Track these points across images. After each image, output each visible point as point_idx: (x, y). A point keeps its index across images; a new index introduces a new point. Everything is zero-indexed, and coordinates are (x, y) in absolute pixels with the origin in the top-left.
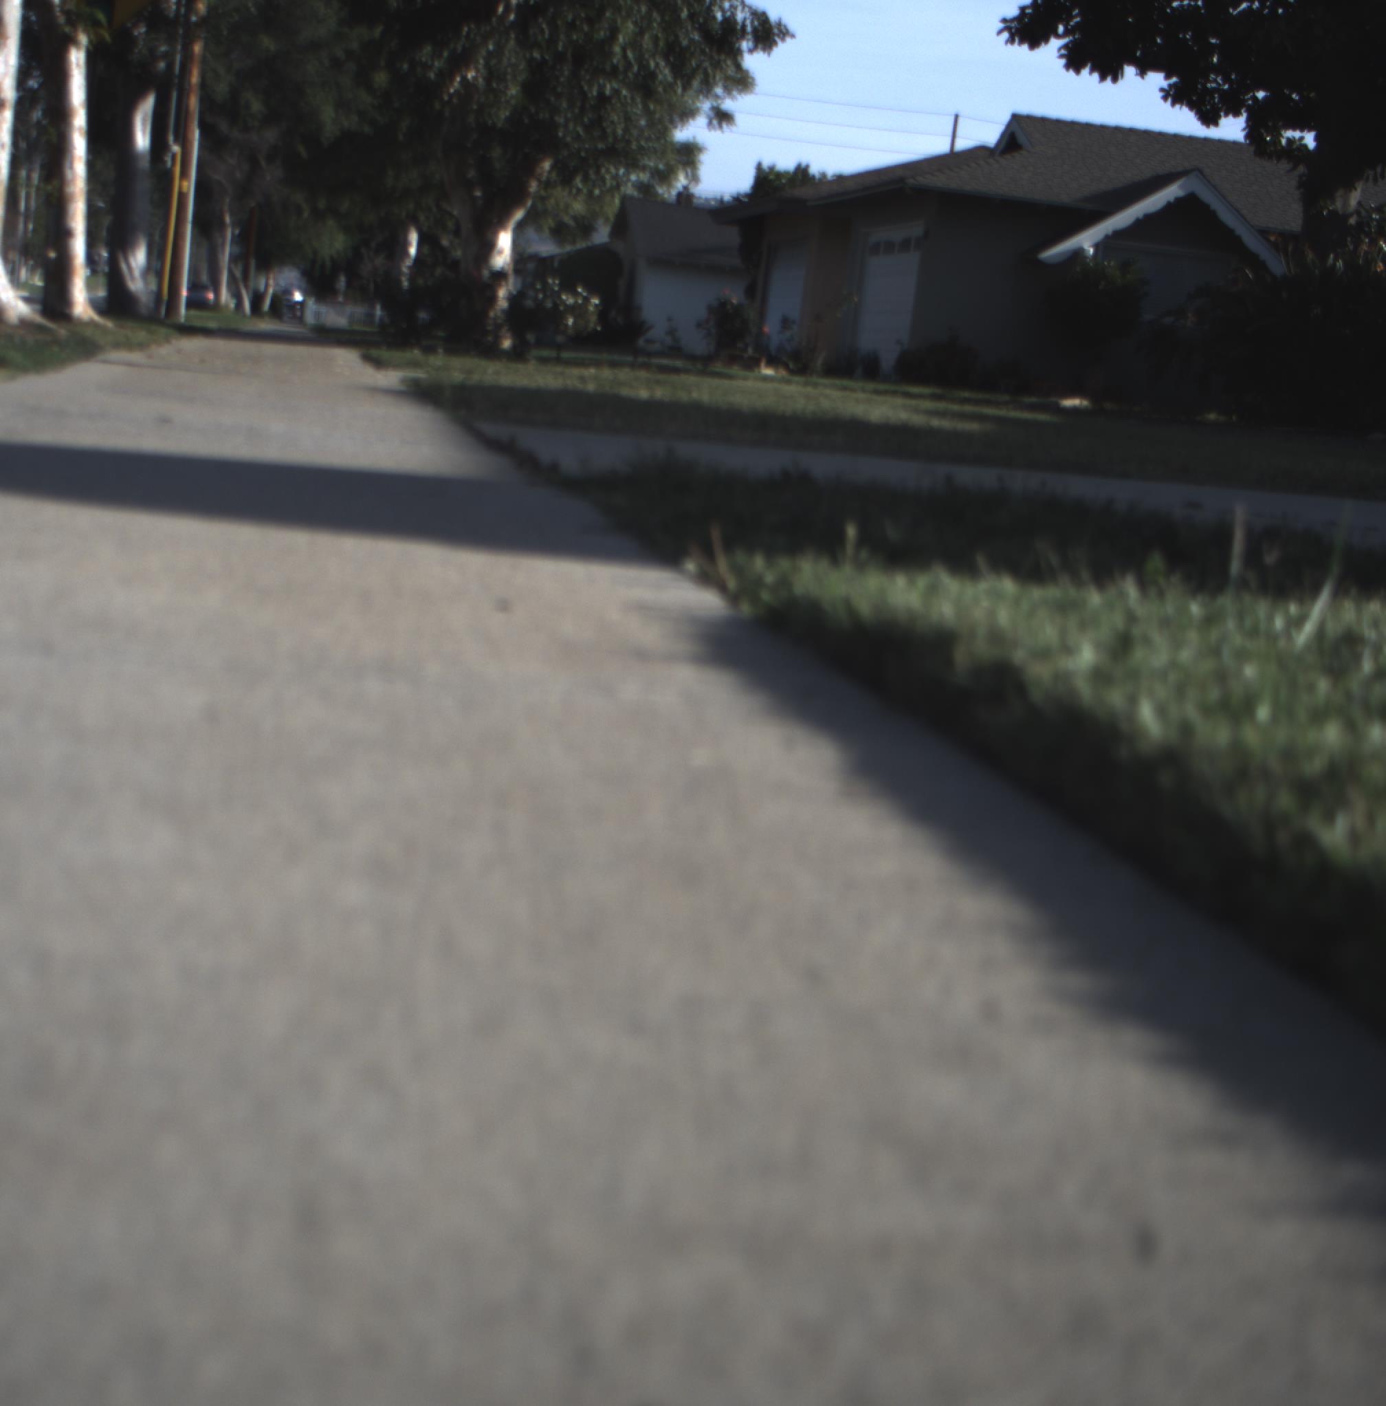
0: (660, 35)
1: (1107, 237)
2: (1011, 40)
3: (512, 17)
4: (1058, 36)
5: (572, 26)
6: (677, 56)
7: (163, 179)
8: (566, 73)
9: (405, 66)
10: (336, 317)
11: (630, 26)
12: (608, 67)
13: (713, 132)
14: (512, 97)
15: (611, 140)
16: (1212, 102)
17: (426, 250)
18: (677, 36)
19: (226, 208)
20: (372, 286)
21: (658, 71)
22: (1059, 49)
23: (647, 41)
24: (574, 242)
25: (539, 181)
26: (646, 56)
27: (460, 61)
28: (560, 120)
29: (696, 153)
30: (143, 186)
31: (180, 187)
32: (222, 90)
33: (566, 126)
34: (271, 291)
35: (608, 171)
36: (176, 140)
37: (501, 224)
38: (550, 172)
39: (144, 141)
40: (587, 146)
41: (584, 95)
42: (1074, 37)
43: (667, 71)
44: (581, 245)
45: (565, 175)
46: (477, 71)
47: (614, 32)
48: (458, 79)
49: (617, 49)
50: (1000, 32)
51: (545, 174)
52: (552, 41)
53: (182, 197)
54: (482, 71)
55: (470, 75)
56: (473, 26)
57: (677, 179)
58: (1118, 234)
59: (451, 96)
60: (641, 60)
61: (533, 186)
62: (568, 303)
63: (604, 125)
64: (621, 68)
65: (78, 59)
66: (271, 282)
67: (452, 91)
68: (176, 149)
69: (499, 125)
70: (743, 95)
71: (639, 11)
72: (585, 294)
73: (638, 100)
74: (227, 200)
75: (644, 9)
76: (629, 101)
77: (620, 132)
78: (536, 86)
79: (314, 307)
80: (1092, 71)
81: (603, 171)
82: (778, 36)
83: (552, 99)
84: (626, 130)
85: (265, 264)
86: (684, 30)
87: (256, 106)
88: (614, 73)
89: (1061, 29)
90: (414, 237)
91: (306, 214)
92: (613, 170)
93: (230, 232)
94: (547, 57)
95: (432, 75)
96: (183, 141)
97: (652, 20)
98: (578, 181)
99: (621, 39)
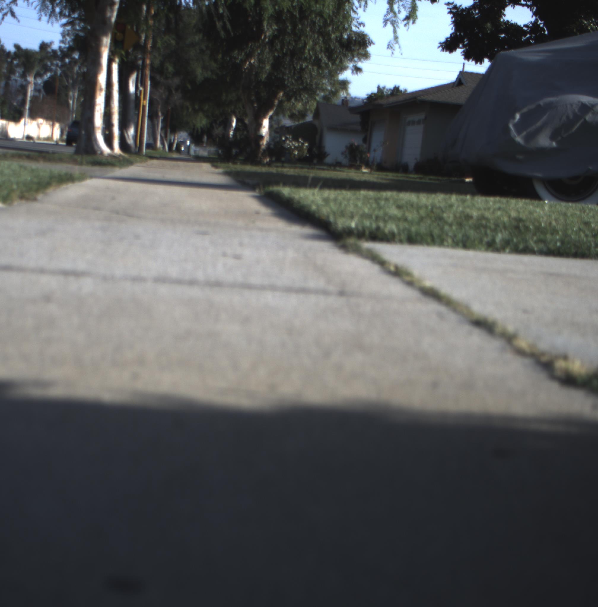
0: (322, 45)
2: (443, 50)
3: (267, 40)
5: (289, 43)
6: (330, 53)
7: (137, 99)
8: (288, 60)
9: (228, 59)
10: (203, 152)
11: (311, 42)
12: (303, 58)
14: (267, 69)
15: (305, 85)
17: (239, 124)
18: (329, 45)
19: (159, 110)
20: (217, 139)
21: (322, 59)
22: (461, 53)
23: (318, 48)
24: (298, 121)
25: (278, 100)
26: (318, 53)
27: (249, 56)
28: (286, 78)
29: (347, 84)
30: (132, 105)
31: (143, 103)
32: (157, 62)
33: (288, 79)
34: (176, 141)
35: (304, 96)
36: (142, 86)
37: (264, 116)
38: (283, 97)
39: (133, 89)
40: (296, 87)
41: (294, 68)
42: (466, 48)
43: (325, 59)
44: (301, 122)
45: (288, 98)
46: (255, 60)
47: (305, 44)
48: (248, 63)
49: (307, 51)
50: (439, 47)
51: (281, 98)
52: (282, 49)
53: (144, 107)
55: (252, 61)
56: (253, 43)
57: (340, 94)
59: (245, 69)
61: (276, 102)
62: (295, 145)
63: (303, 79)
64: (308, 57)
65: (115, 66)
66: (176, 138)
67: (245, 67)
68: (141, 89)
69: (263, 80)
70: (366, 61)
71: (314, 37)
72: (302, 142)
73: (315, 68)
74: (160, 107)
75: (316, 36)
76: (312, 70)
77: (309, 81)
78: (277, 64)
79: (194, 147)
80: (473, 60)
81: (302, 96)
83: (283, 70)
84: (311, 81)
85: (174, 131)
86: (332, 43)
87: (171, 69)
88: (305, 59)
89: (461, 46)
90: (235, 120)
91: (190, 110)
92: (306, 96)
93: (161, 119)
94: (280, 55)
95: (238, 61)
96: (144, 85)
97: (319, 40)
98: (293, 100)
99: (308, 47)
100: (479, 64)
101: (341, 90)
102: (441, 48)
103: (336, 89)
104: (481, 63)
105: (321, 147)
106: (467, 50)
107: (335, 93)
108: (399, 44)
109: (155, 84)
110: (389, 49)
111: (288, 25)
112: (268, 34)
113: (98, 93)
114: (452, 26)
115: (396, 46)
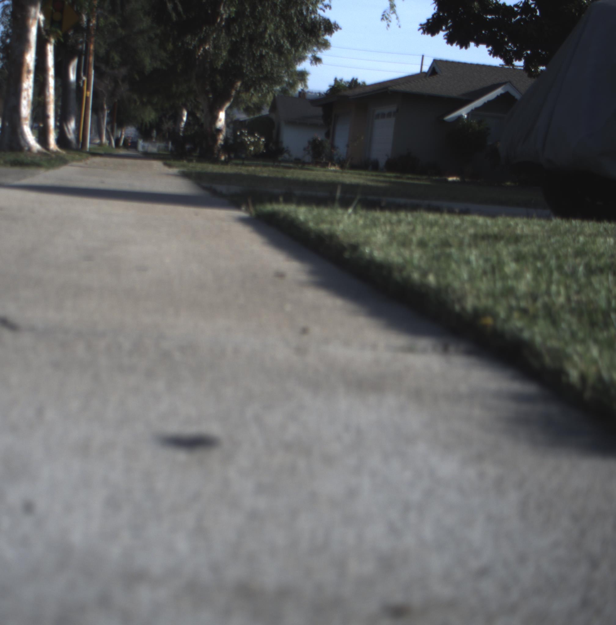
0: (285, 30)
1: (472, 111)
2: (424, 32)
3: (223, 23)
4: (443, 31)
5: (248, 27)
6: (293, 39)
7: (79, 90)
8: (246, 46)
9: (180, 44)
10: (152, 148)
11: (272, 26)
12: (263, 43)
13: (313, 66)
14: (224, 56)
15: (265, 73)
16: (509, 55)
17: (191, 118)
18: (292, 30)
19: (105, 102)
20: (167, 134)
21: (284, 44)
22: (444, 36)
23: (279, 33)
24: (254, 114)
25: (236, 90)
26: (280, 38)
27: (202, 42)
28: (244, 65)
29: (306, 75)
30: (73, 96)
31: (86, 94)
32: (102, 51)
33: (247, 68)
34: (123, 137)
35: (264, 86)
36: (85, 75)
37: (220, 108)
38: (240, 87)
39: (74, 77)
40: (255, 76)
41: (254, 55)
42: (449, 31)
43: (288, 45)
44: (257, 115)
45: (246, 88)
46: (210, 45)
47: (266, 28)
48: (202, 49)
49: (267, 36)
50: (419, 30)
51: (238, 88)
52: (240, 33)
53: (87, 98)
54: (211, 45)
55: (207, 47)
56: (207, 27)
57: (297, 87)
58: (477, 109)
59: (199, 56)
60: (277, 40)
61: (233, 93)
62: (251, 140)
63: (263, 67)
64: (269, 43)
65: (50, 48)
66: (123, 133)
67: (199, 54)
68: (84, 78)
69: (219, 68)
70: (325, 50)
71: (276, 20)
72: (258, 137)
73: (277, 56)
74: (105, 99)
75: (278, 19)
76: (273, 57)
77: (269, 70)
78: (234, 51)
79: (142, 143)
80: (457, 44)
81: (262, 86)
82: (335, 29)
83: (241, 57)
84: (272, 69)
85: (121, 125)
86: (295, 27)
87: (117, 58)
88: (266, 45)
89: (444, 28)
90: (185, 113)
91: (138, 103)
92: (267, 86)
93: (106, 112)
94: (238, 40)
95: (191, 47)
96: (87, 75)
97: (281, 23)
98: (252, 90)
99: (268, 31)
100: (464, 48)
101: (299, 81)
102: (421, 31)
103: (293, 81)
104: (466, 48)
105: (278, 142)
106: (450, 32)
107: (293, 85)
108: (396, 15)
109: (99, 74)
110: (383, 21)
111: (247, 6)
112: (224, 17)
113: (25, 75)
114: (435, 5)
115: (393, 17)
